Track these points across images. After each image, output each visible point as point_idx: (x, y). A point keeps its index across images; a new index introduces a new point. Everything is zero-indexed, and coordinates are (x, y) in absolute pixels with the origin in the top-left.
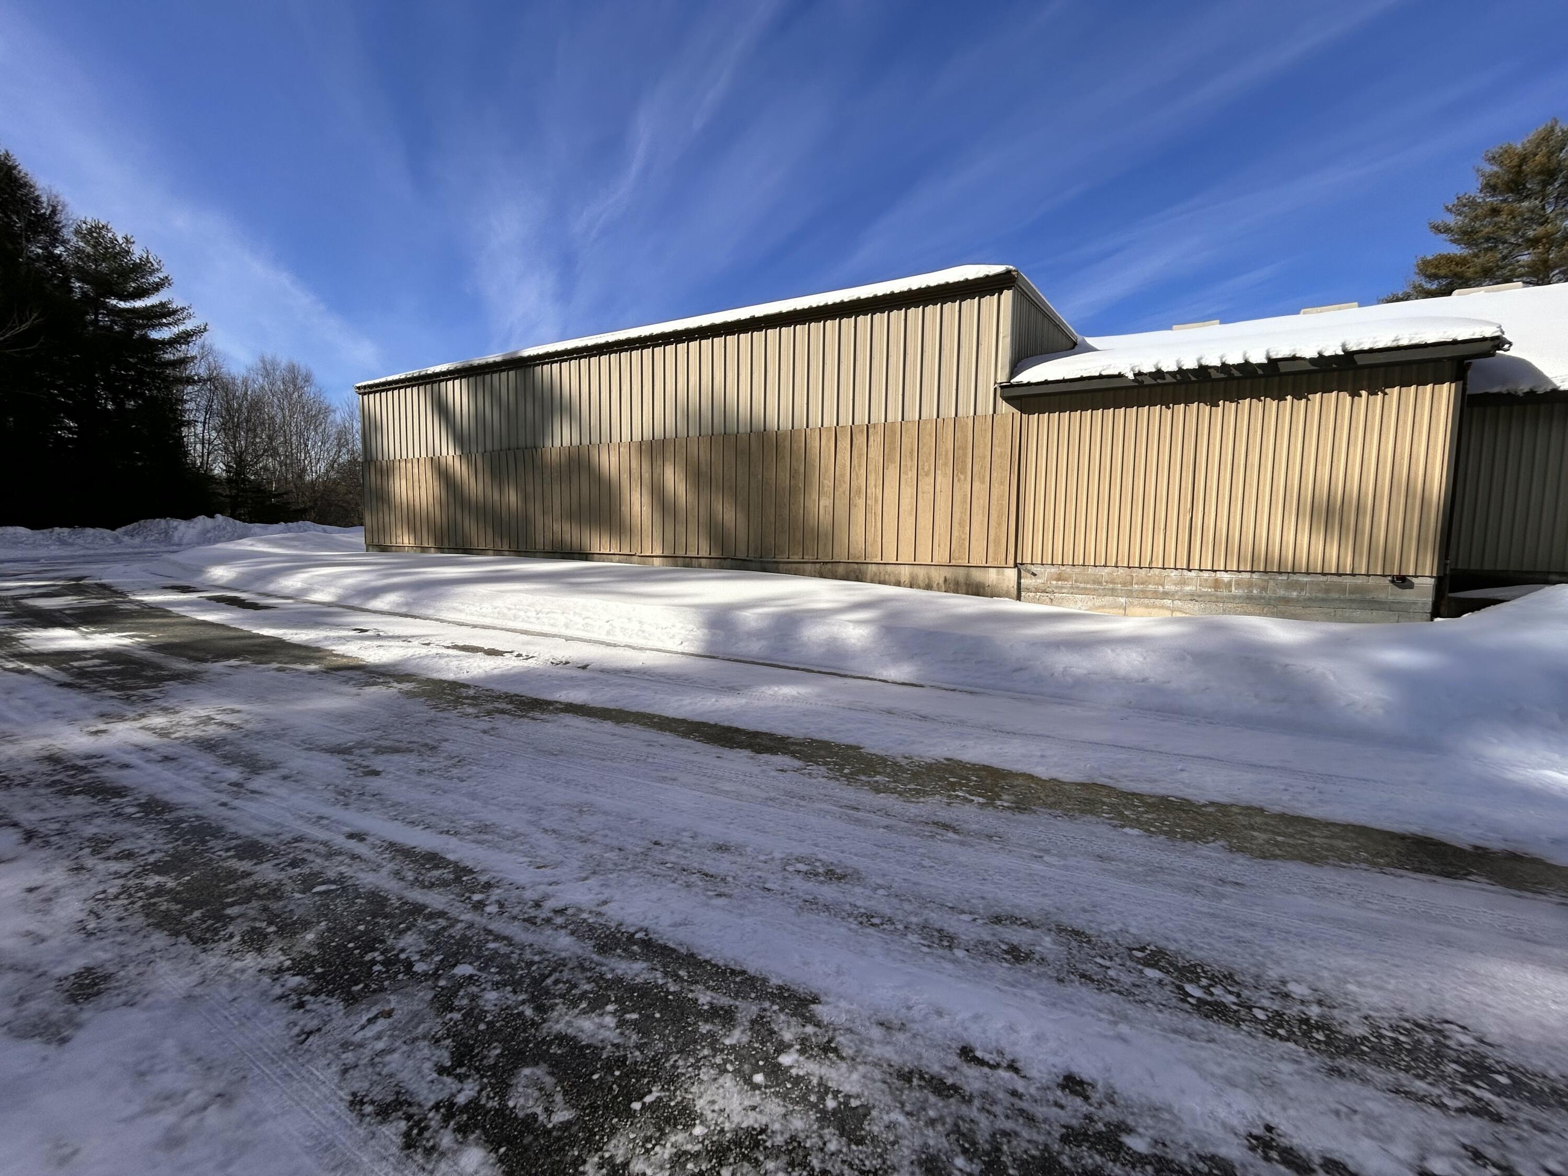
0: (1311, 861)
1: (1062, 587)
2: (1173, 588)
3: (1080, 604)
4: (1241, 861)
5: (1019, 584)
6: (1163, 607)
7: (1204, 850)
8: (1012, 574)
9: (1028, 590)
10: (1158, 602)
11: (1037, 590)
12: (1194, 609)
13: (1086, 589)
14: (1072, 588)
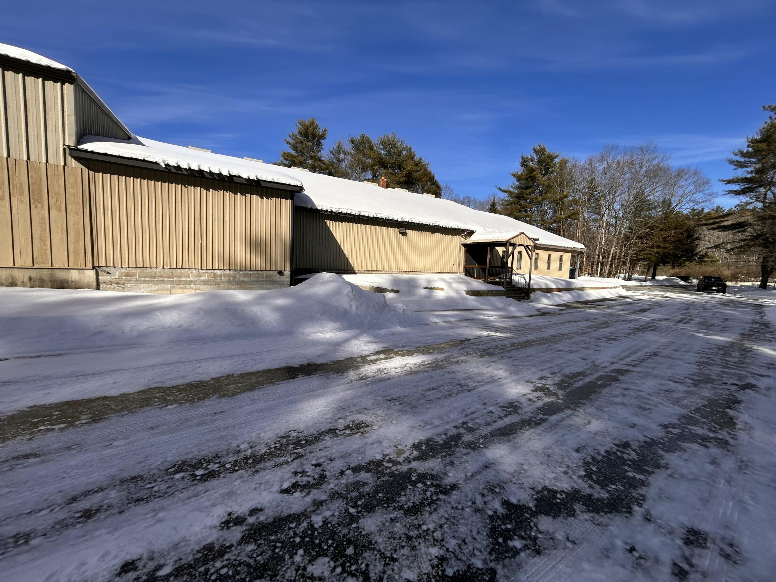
0: (250, 390)
1: (130, 281)
2: (195, 278)
3: (142, 290)
4: (224, 401)
5: (97, 280)
6: (190, 288)
7: (207, 402)
8: (91, 274)
9: (105, 283)
10: (187, 286)
11: (112, 283)
12: (206, 289)
13: (145, 281)
14: (136, 280)
